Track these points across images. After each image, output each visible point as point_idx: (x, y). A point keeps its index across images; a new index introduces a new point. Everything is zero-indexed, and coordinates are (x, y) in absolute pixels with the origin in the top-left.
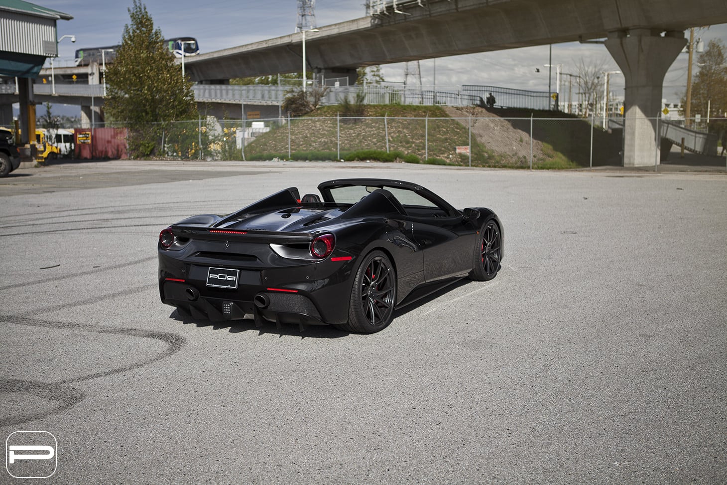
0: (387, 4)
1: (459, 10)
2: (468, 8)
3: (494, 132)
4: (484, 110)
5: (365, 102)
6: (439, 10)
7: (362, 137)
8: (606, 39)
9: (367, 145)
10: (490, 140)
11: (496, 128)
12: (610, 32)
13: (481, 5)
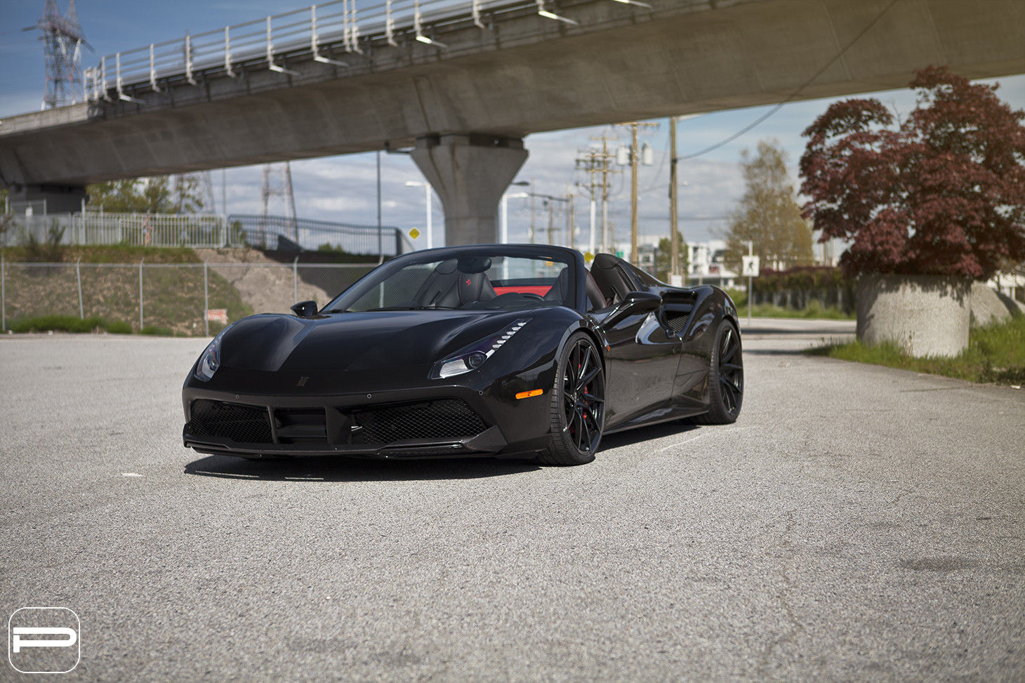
0: (108, 84)
1: (213, 99)
2: (223, 97)
3: (273, 288)
4: (261, 255)
5: (65, 240)
7: (55, 297)
8: (412, 147)
10: (264, 300)
11: (277, 282)
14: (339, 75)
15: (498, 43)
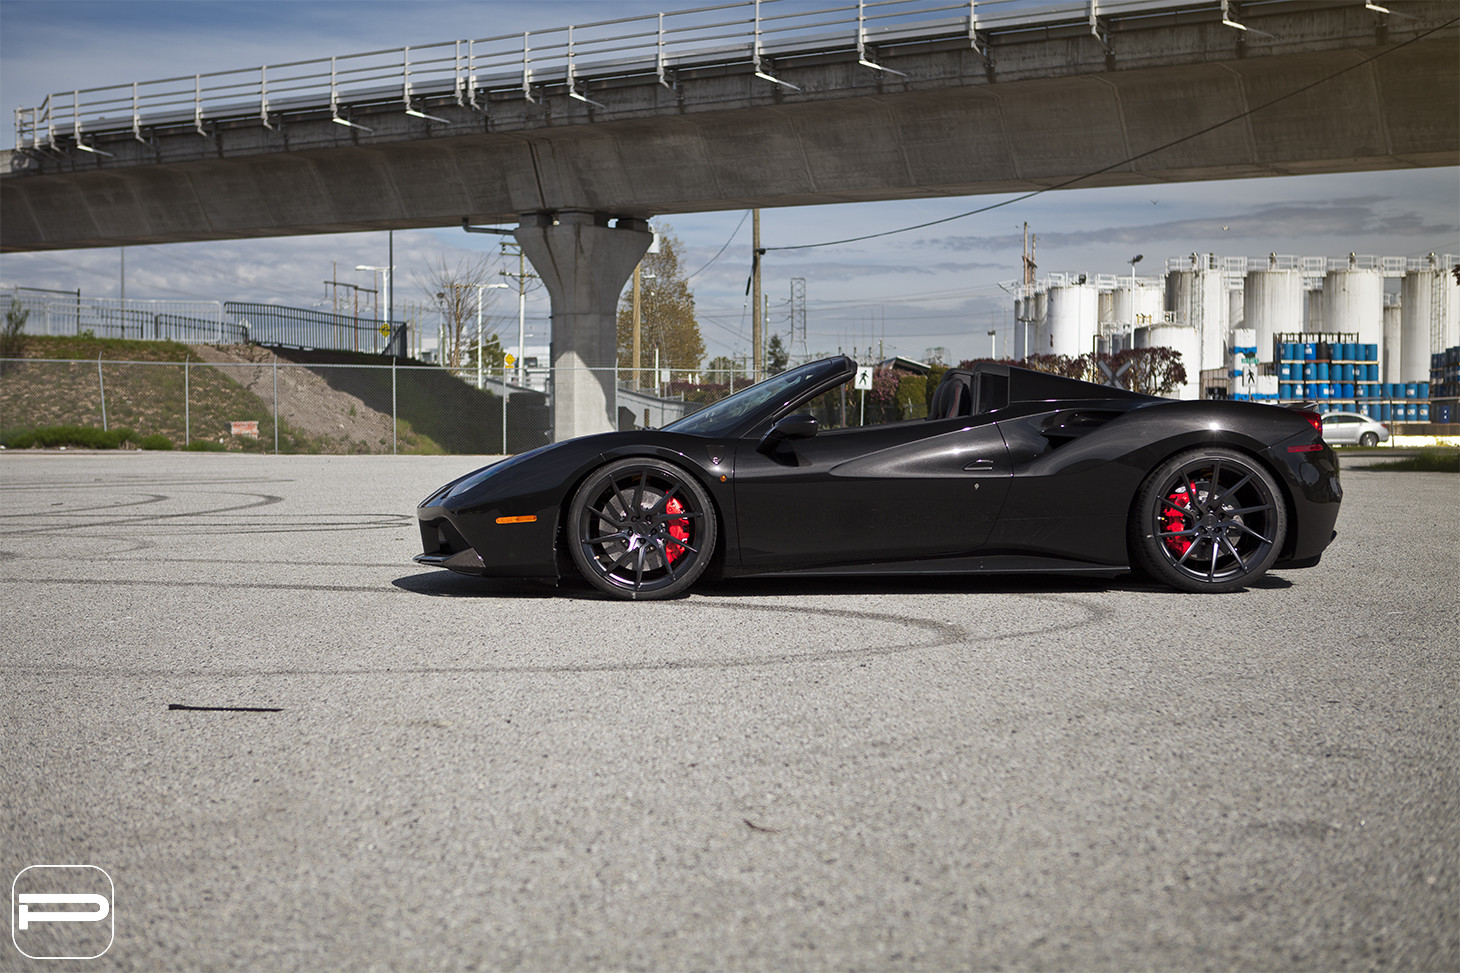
0: (57, 129)
1: (226, 155)
2: (245, 153)
3: (298, 396)
5: (27, 330)
6: (180, 152)
7: (25, 403)
8: (517, 225)
9: (39, 419)
10: (293, 411)
11: (300, 388)
12: (523, 215)
13: (274, 150)
14: (434, 134)
15: (681, 106)
